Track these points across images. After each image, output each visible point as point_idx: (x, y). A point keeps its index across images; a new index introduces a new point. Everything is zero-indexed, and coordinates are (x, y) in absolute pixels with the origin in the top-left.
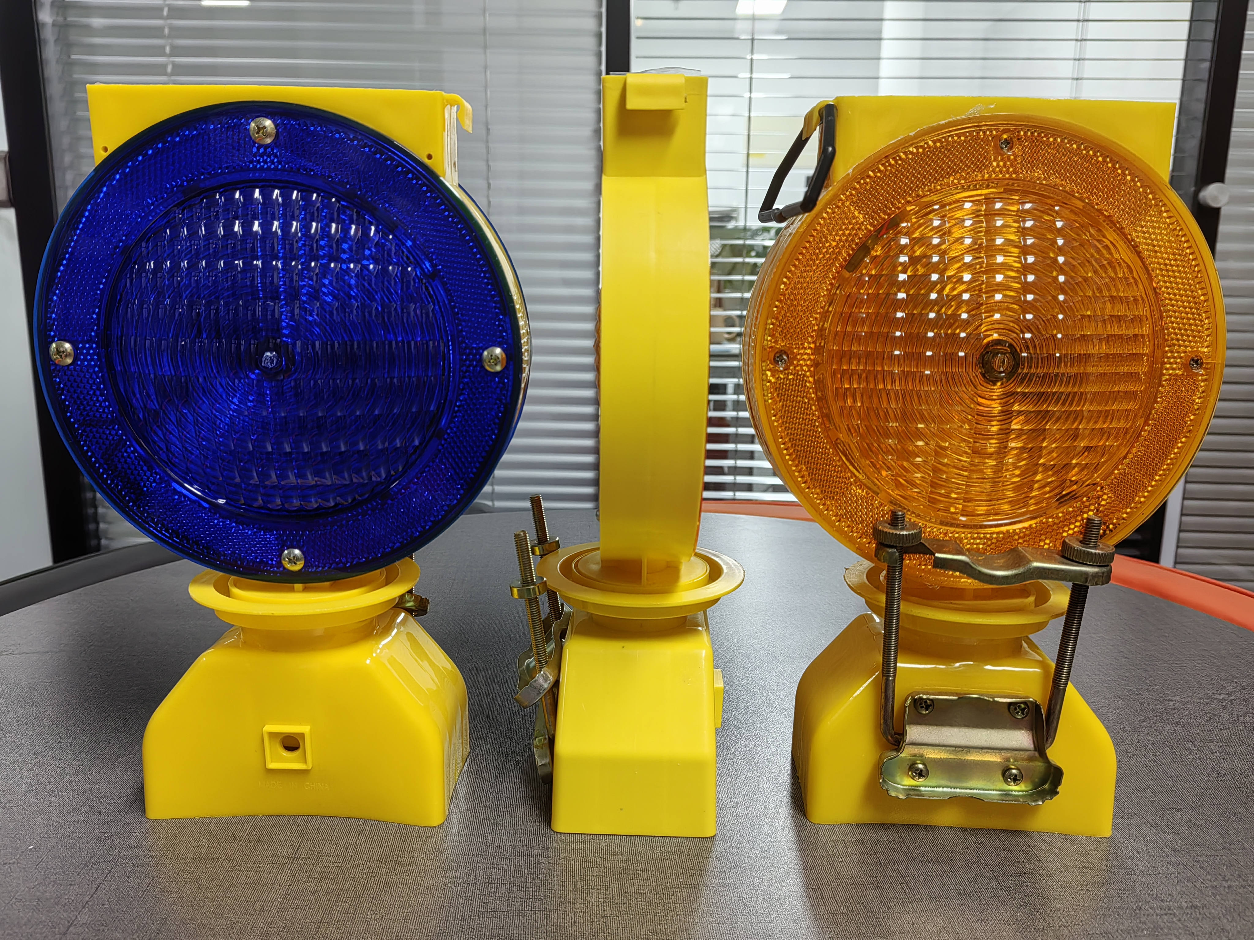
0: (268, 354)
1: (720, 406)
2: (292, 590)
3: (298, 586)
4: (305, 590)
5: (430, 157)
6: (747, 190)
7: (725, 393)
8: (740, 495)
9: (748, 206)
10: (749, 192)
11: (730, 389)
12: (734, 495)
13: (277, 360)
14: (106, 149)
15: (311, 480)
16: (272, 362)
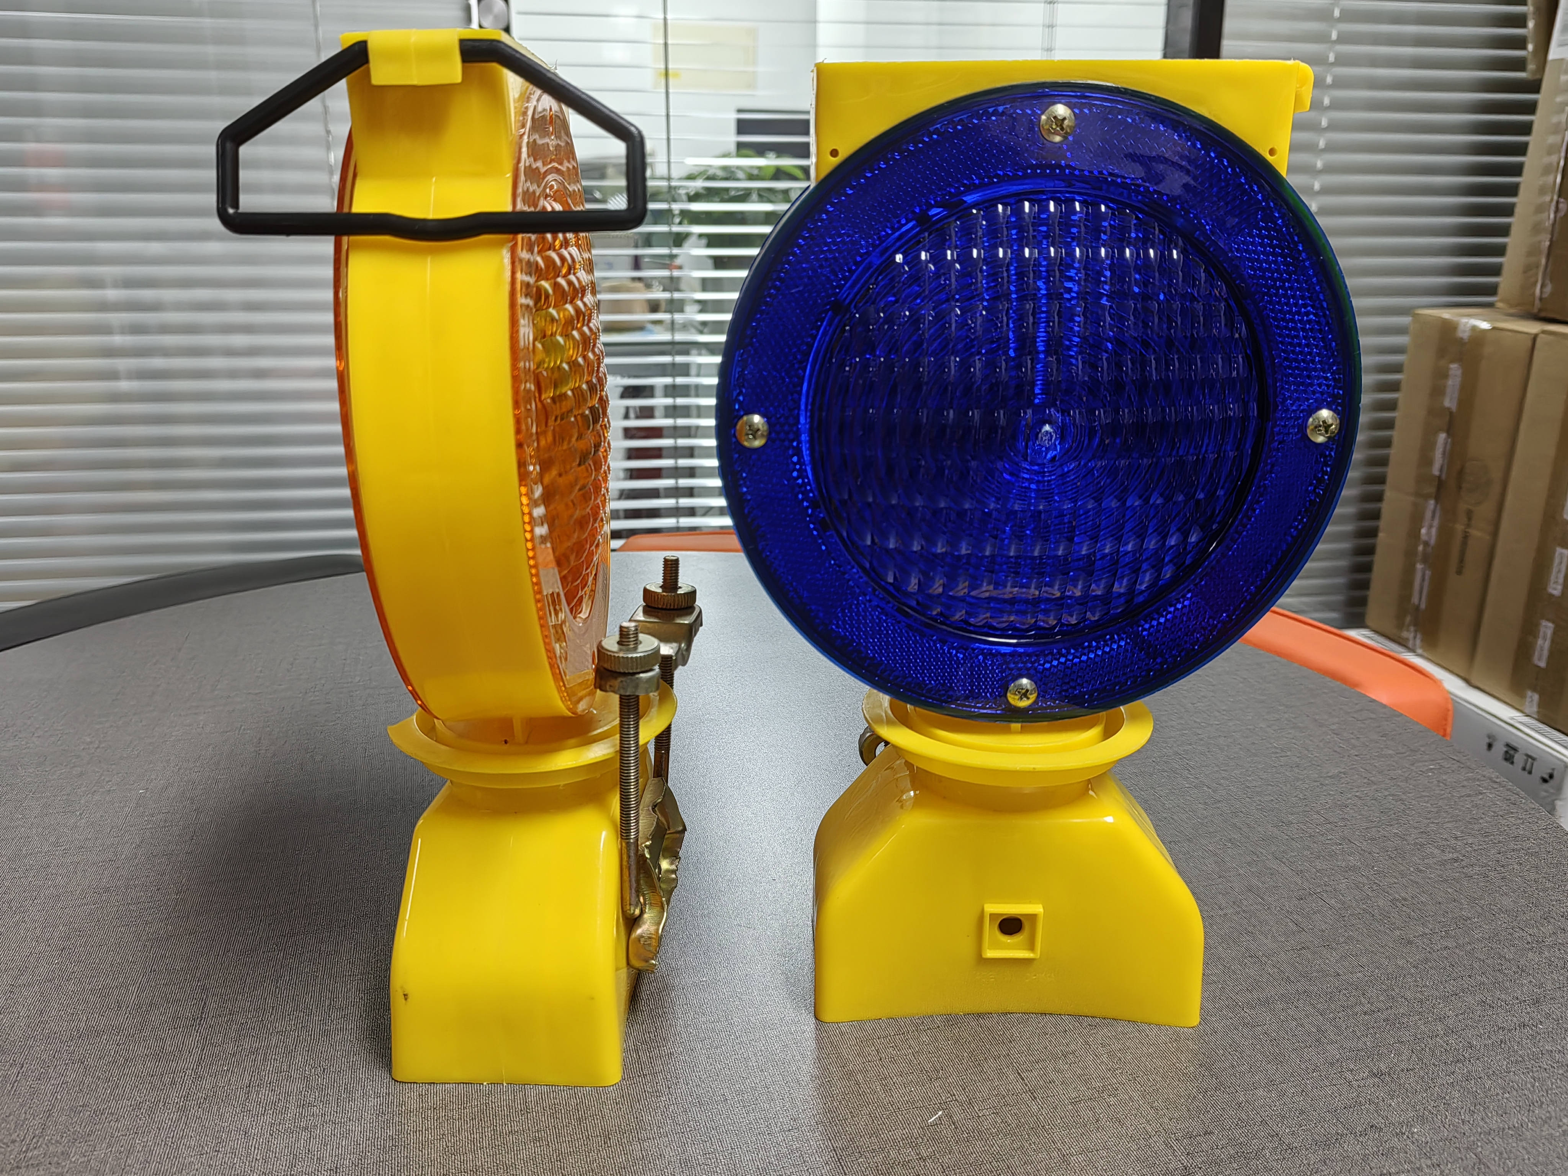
1: (647, 412)
3: (1016, 726)
4: (1023, 731)
5: (1272, 152)
6: (668, 139)
7: (652, 396)
8: (686, 522)
9: (672, 160)
10: (672, 142)
11: (658, 391)
12: (678, 522)
14: (835, 153)
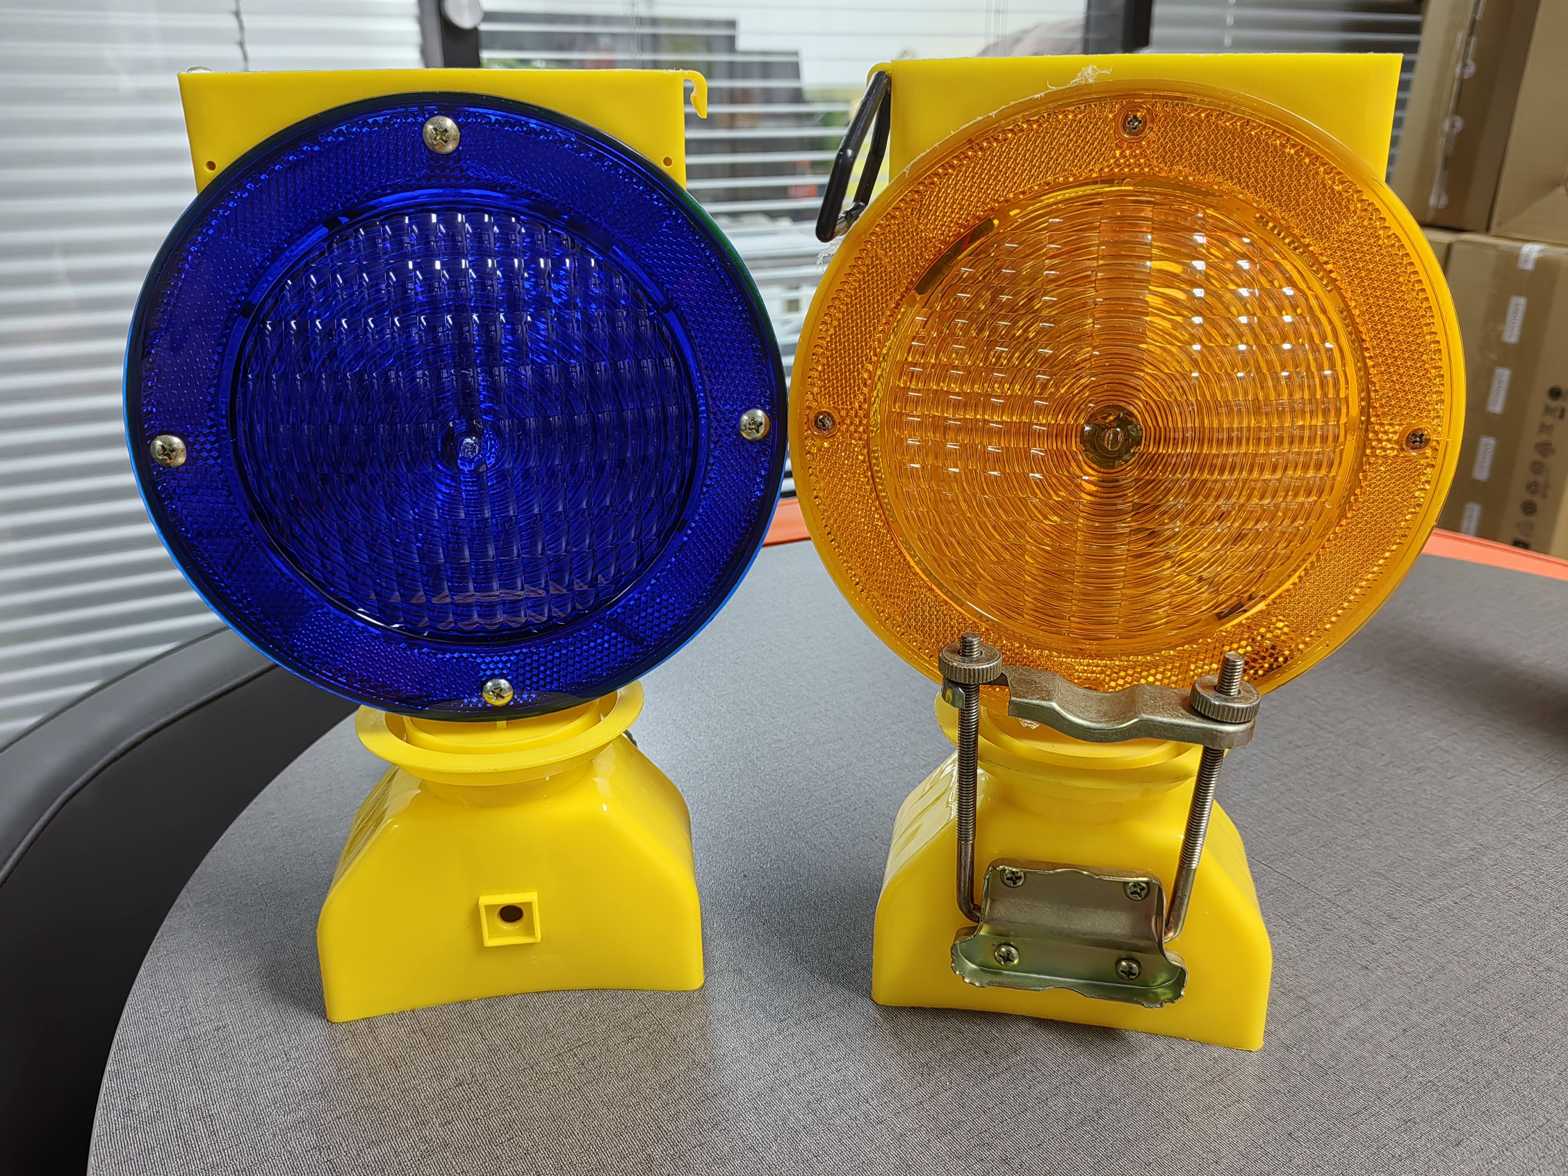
0: (468, 440)
2: (495, 728)
3: (502, 723)
4: (508, 727)
5: (667, 161)
13: (480, 446)
14: (211, 165)
15: (497, 591)
16: (473, 451)
